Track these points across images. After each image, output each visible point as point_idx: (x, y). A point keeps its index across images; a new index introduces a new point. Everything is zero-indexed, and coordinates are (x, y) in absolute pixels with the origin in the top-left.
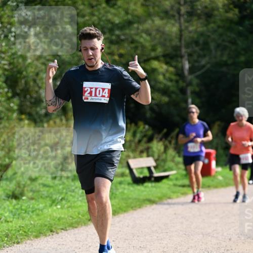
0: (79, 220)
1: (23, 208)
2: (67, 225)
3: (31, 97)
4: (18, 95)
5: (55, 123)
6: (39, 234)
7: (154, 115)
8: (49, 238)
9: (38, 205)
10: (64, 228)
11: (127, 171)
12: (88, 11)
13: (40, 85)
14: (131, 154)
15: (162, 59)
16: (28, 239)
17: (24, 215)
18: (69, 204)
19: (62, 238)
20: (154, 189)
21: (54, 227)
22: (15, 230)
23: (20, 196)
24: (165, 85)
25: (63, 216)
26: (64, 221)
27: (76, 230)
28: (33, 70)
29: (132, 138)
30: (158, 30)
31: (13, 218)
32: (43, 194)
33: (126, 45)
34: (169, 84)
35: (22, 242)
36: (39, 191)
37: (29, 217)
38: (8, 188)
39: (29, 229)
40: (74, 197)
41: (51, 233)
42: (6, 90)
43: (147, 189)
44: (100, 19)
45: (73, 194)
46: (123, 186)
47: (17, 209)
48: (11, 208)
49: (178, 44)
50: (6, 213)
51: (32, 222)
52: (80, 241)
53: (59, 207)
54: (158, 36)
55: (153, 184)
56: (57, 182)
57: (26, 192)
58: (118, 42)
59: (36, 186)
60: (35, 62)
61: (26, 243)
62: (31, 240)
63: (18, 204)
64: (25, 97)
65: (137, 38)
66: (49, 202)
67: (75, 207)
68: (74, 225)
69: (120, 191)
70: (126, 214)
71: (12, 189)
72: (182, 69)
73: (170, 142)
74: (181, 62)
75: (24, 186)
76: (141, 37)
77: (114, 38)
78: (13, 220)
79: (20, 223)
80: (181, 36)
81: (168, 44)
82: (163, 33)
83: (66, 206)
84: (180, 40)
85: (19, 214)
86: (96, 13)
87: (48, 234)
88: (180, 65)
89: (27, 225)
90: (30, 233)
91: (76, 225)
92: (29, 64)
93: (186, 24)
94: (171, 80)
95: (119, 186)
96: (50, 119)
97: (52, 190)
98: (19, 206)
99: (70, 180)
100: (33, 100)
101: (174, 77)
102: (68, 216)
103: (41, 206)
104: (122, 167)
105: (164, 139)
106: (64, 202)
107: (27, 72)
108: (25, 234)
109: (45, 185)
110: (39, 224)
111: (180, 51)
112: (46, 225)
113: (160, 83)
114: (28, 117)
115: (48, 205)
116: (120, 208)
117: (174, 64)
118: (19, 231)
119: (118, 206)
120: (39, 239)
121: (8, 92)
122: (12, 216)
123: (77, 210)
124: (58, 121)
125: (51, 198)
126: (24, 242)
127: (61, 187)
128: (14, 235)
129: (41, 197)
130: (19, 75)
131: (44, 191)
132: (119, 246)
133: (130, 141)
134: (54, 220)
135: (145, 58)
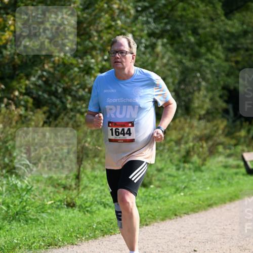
0: (200, 206)
1: (151, 194)
2: (189, 210)
5: (180, 121)
6: (165, 218)
8: (173, 222)
9: (164, 192)
10: (186, 212)
11: (242, 164)
12: (209, 23)
14: (245, 149)
16: (156, 222)
17: (152, 201)
18: (191, 192)
19: (185, 221)
21: (178, 211)
22: (144, 214)
23: (148, 185)
25: (186, 202)
26: (186, 206)
27: (197, 215)
29: (246, 135)
31: (143, 203)
32: (168, 183)
33: (242, 52)
35: (150, 224)
36: (164, 181)
37: (156, 202)
39: (156, 214)
40: (195, 185)
41: (175, 217)
44: (219, 30)
45: (194, 183)
46: (238, 176)
47: (146, 196)
51: (159, 207)
52: (200, 224)
53: (182, 194)
56: (180, 172)
57: (153, 181)
58: (235, 49)
59: (162, 175)
60: (163, 69)
61: (153, 225)
62: (158, 223)
63: (147, 191)
65: (251, 47)
66: (173, 190)
67: (196, 194)
68: (195, 210)
69: (236, 180)
75: (152, 176)
77: (231, 46)
78: (142, 205)
79: (149, 207)
83: (188, 193)
85: (147, 201)
86: (216, 25)
87: (172, 218)
89: (154, 210)
90: (157, 217)
91: (197, 210)
95: (234, 176)
97: (176, 180)
98: (148, 193)
99: (192, 171)
102: (191, 202)
103: (167, 193)
104: (238, 160)
106: (186, 190)
108: (153, 217)
109: (170, 175)
110: (165, 209)
112: (170, 210)
115: (173, 192)
116: (236, 196)
118: (147, 215)
119: (234, 194)
120: (165, 222)
122: (141, 202)
123: (198, 197)
124: (182, 119)
125: (175, 186)
126: (152, 224)
127: (184, 177)
128: (143, 218)
129: (167, 185)
131: (169, 180)
132: (235, 229)
133: (245, 137)
134: (178, 205)
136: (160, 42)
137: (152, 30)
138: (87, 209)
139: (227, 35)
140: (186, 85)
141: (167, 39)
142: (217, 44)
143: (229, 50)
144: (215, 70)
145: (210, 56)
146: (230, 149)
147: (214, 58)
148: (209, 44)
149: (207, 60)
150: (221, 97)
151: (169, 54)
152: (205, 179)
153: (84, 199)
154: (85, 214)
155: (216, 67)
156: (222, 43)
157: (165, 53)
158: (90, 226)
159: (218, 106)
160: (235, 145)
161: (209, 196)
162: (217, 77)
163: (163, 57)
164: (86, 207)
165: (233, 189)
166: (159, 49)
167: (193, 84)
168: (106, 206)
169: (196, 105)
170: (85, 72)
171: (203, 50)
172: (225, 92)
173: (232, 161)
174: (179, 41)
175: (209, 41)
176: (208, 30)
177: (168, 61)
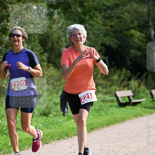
1: (50, 121)
3: (55, 53)
4: (47, 51)
6: (60, 138)
7: (132, 63)
8: (66, 141)
9: (59, 120)
10: (76, 134)
11: (115, 99)
13: (61, 45)
14: (118, 88)
15: (137, 28)
16: (53, 141)
17: (51, 126)
19: (74, 141)
20: (132, 110)
21: (69, 133)
22: (45, 135)
23: (48, 114)
24: (139, 45)
25: (75, 127)
26: (76, 129)
28: (56, 35)
29: (118, 78)
30: (135, 11)
31: (44, 128)
33: (115, 19)
34: (142, 44)
35: (49, 143)
37: (54, 127)
38: (41, 109)
39: (54, 135)
41: (67, 137)
42: (40, 48)
43: (128, 110)
44: (98, 4)
46: (112, 108)
47: (46, 122)
48: (43, 121)
49: (147, 19)
50: (40, 124)
51: (56, 131)
53: (72, 121)
54: (135, 14)
55: (132, 107)
57: (52, 112)
58: (110, 18)
60: (59, 31)
62: (55, 141)
63: (47, 119)
64: (51, 53)
65: (121, 15)
66: (66, 118)
69: (111, 111)
70: (114, 126)
71: (43, 110)
72: (150, 34)
73: (142, 81)
74: (150, 31)
75: (51, 108)
76: (124, 14)
77: (107, 15)
78: (44, 129)
79: (48, 131)
80: (149, 14)
81: (141, 19)
82: (138, 12)
84: (149, 16)
85: (48, 125)
87: (65, 138)
88: (148, 32)
89: (52, 132)
90: (54, 137)
92: (54, 31)
93: (153, 7)
94: (143, 42)
95: (110, 108)
100: (56, 55)
101: (145, 40)
103: (61, 120)
104: (112, 96)
105: (138, 79)
107: (53, 37)
108: (51, 138)
110: (60, 132)
111: (149, 23)
112: (64, 132)
113: (136, 43)
114: (53, 65)
116: (111, 122)
117: (145, 31)
118: (47, 136)
119: (109, 121)
120: (60, 141)
121: (41, 49)
122: (43, 127)
126: (51, 143)
128: (44, 138)
129: (62, 115)
130: (47, 39)
132: (110, 146)
133: (117, 80)
134: (69, 129)
135: (127, 28)
136: (56, 12)
137: (50, 3)
138: (4, 132)
139: (104, 7)
141: (62, 9)
142: (97, 13)
143: (105, 18)
144: (96, 32)
145: (92, 22)
146: (106, 88)
147: (95, 23)
148: (92, 13)
149: (90, 25)
151: (63, 20)
153: (1, 125)
154: (2, 135)
155: (96, 29)
156: (101, 12)
157: (60, 19)
158: (6, 144)
160: (110, 86)
161: (92, 122)
162: (97, 37)
163: (58, 23)
164: (3, 131)
165: (109, 117)
166: (56, 16)
168: (18, 129)
170: (2, 33)
171: (87, 18)
172: (103, 48)
173: (108, 97)
174: (70, 10)
175: (91, 11)
176: (90, 3)
177: (62, 25)
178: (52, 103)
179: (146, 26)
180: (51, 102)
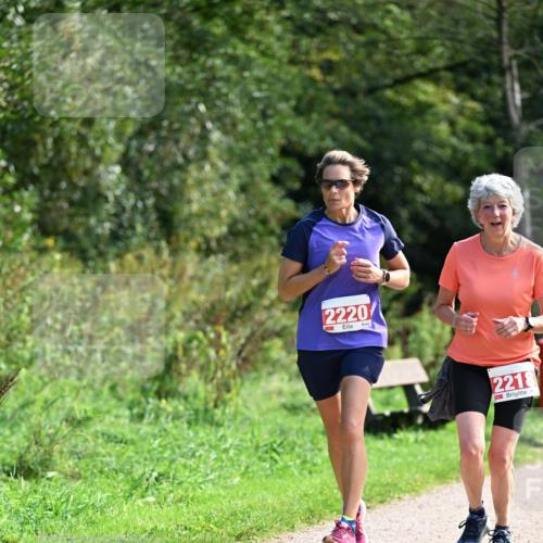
1: (49, 502)
3: (73, 186)
4: (35, 179)
5: (140, 258)
7: (423, 238)
9: (93, 493)
13: (98, 152)
15: (447, 75)
17: (53, 523)
18: (180, 492)
20: (424, 449)
23: (40, 470)
24: (455, 150)
25: (162, 526)
31: (22, 531)
32: (107, 464)
33: (342, 35)
34: (468, 148)
36: (94, 455)
38: (7, 446)
40: (194, 470)
43: (405, 450)
45: (191, 462)
47: (32, 507)
48: (13, 503)
49: (494, 33)
53: (151, 499)
54: (433, 13)
55: (421, 435)
56: (145, 428)
57: (56, 456)
58: (321, 28)
59: (85, 439)
63: (35, 491)
64: (54, 187)
65: (375, 17)
66: (123, 487)
67: (195, 500)
71: (17, 450)
72: (505, 108)
74: (502, 85)
75: (53, 441)
76: (388, 13)
77: (308, 17)
78: (21, 536)
80: (501, 10)
81: (463, 32)
84: (499, 21)
88: (497, 94)
94: (472, 138)
96: (127, 249)
97: (130, 451)
98: (39, 497)
100: (77, 196)
101: (480, 129)
102: (178, 526)
106: (165, 485)
109: (110, 438)
111: (499, 53)
113: (442, 145)
114: (61, 243)
115: (120, 493)
116: (326, 503)
117: (480, 90)
119: (320, 498)
122: (17, 526)
124: (148, 254)
125: (129, 473)
129: (101, 472)
135: (399, 73)
140: (161, 141)
143: (301, 29)
149: (232, 60)
150: (275, 180)
152: (226, 451)
155: (259, 81)
159: (266, 211)
161: (240, 504)
162: (264, 116)
167: (184, 139)
169: (195, 207)
171: (218, 28)
178: (56, 416)
179: (488, 68)
180: (53, 413)
